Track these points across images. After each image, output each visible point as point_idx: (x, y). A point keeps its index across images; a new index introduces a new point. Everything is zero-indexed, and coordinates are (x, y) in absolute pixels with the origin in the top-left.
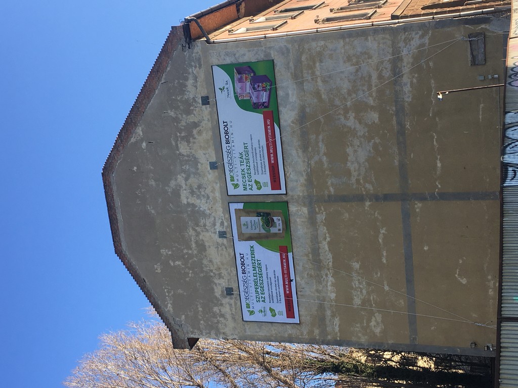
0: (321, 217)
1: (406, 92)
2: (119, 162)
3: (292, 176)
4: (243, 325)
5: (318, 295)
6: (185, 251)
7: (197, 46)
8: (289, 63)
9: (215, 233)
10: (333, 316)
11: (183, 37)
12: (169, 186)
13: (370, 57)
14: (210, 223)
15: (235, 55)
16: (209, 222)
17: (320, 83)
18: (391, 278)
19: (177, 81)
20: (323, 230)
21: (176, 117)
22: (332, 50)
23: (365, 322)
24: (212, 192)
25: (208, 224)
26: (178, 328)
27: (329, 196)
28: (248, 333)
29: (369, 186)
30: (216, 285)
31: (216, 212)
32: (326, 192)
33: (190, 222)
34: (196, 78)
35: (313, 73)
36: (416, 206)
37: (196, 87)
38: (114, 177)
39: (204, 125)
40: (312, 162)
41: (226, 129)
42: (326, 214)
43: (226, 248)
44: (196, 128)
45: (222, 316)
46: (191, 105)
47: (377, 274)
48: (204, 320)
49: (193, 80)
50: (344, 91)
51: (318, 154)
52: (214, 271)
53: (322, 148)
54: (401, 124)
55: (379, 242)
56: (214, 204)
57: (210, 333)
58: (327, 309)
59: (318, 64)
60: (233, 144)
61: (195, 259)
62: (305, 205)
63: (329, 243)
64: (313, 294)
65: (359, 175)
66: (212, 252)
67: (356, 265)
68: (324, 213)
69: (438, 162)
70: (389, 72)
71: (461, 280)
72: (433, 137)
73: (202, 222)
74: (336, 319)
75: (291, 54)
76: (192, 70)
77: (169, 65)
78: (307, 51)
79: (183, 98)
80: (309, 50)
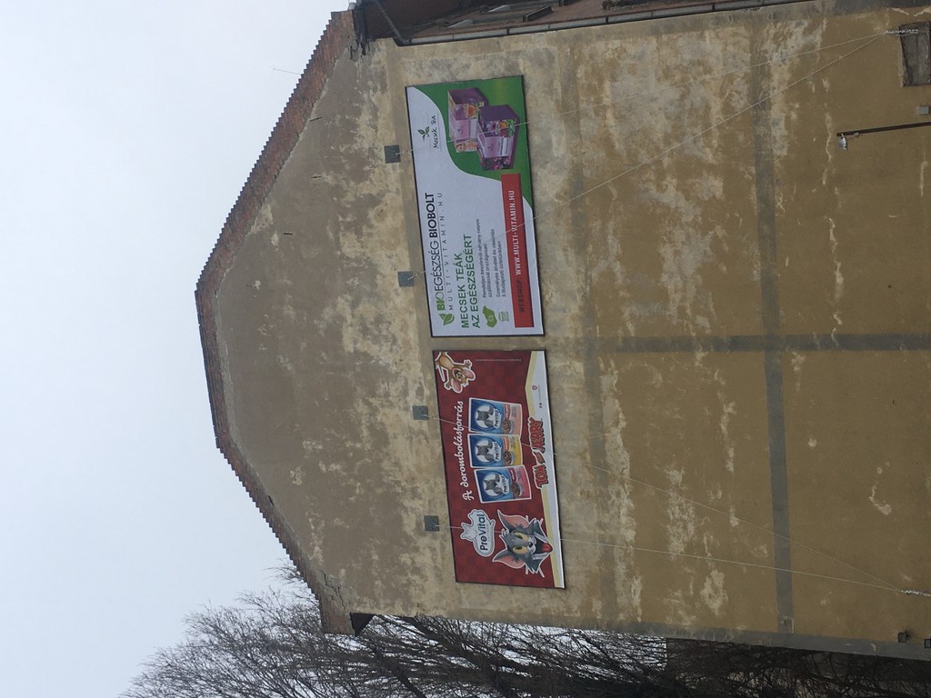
0: (609, 381)
1: (778, 139)
2: (228, 270)
3: (554, 299)
4: (457, 589)
5: (603, 532)
6: (349, 444)
7: (379, 50)
8: (551, 83)
9: (406, 409)
10: (630, 575)
11: (353, 33)
12: (320, 319)
13: (708, 71)
14: (397, 389)
15: (449, 66)
16: (394, 389)
17: (611, 120)
18: (743, 502)
19: (339, 116)
20: (612, 406)
21: (337, 186)
22: (634, 57)
23: (691, 587)
24: (402, 330)
25: (393, 393)
26: (332, 592)
27: (626, 340)
28: (466, 605)
29: (702, 321)
31: (410, 369)
32: (620, 332)
33: (358, 388)
34: (375, 111)
35: (598, 101)
36: (793, 361)
37: (375, 128)
38: (218, 299)
39: (389, 202)
40: (594, 274)
41: (431, 208)
42: (620, 374)
43: (426, 439)
44: (374, 207)
45: (417, 571)
46: (364, 162)
47: (715, 493)
48: (382, 580)
49: (371, 114)
50: (657, 136)
51: (606, 259)
52: (403, 484)
53: (614, 246)
54: (765, 200)
55: (721, 430)
56: (406, 353)
57: (392, 605)
58: (618, 562)
59: (607, 84)
60: (443, 238)
61: (368, 460)
62: (578, 357)
63: (624, 431)
64: (592, 531)
65: (684, 299)
66: (400, 446)
68: (616, 372)
69: (838, 274)
70: (745, 99)
71: (881, 508)
72: (829, 227)
73: (382, 387)
74: (636, 582)
75: (556, 65)
76: (369, 96)
77: (326, 87)
78: (587, 58)
79: (350, 148)
80: (592, 56)
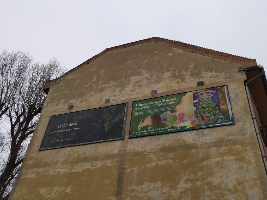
0: (109, 163)
4: (48, 117)
5: (55, 163)
7: (242, 75)
8: (233, 135)
9: (109, 97)
11: (248, 67)
12: (143, 70)
14: (116, 93)
15: (237, 99)
17: (216, 159)
19: (215, 66)
20: (99, 164)
21: (189, 69)
22: (247, 169)
24: (137, 93)
25: (116, 92)
26: (57, 82)
27: (124, 169)
28: (43, 120)
30: (77, 100)
31: (123, 96)
32: (127, 166)
33: (118, 82)
34: (217, 77)
35: (225, 154)
37: (211, 77)
39: (183, 84)
40: (151, 156)
42: (111, 167)
43: (99, 103)
44: (181, 80)
46: (197, 75)
48: (57, 95)
50: (210, 179)
51: (157, 160)
52: (85, 98)
53: (162, 163)
56: (128, 95)
58: (43, 169)
59: (233, 157)
61: (95, 87)
62: (119, 151)
63: (89, 169)
64: (56, 159)
66: (98, 96)
67: (68, 190)
68: (112, 165)
73: (118, 89)
74: (35, 175)
75: (240, 137)
76: (223, 74)
77: (225, 61)
78: (245, 149)
79: (203, 71)
80: (246, 150)
